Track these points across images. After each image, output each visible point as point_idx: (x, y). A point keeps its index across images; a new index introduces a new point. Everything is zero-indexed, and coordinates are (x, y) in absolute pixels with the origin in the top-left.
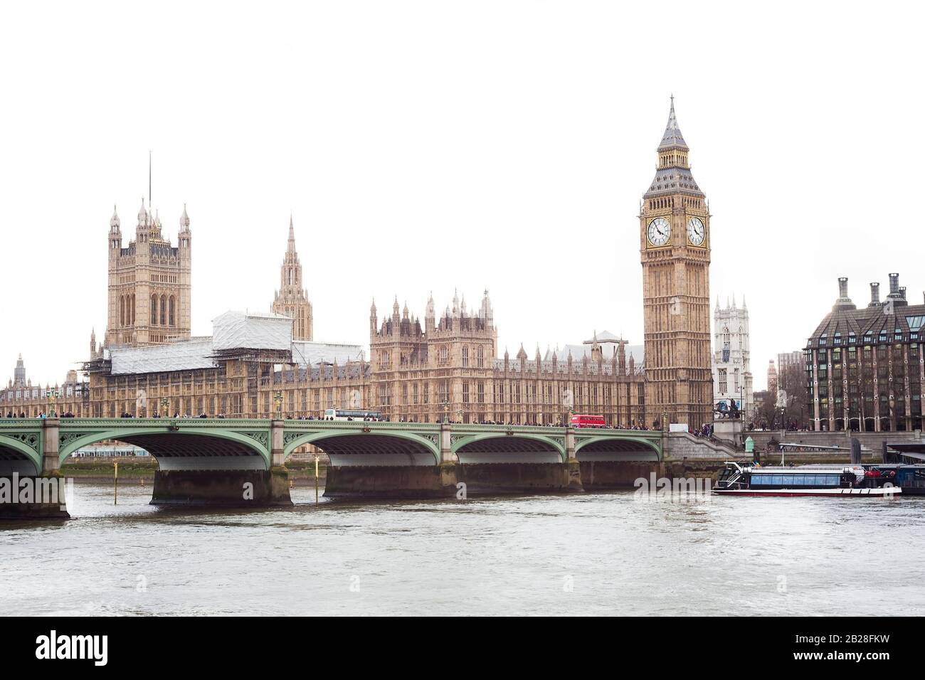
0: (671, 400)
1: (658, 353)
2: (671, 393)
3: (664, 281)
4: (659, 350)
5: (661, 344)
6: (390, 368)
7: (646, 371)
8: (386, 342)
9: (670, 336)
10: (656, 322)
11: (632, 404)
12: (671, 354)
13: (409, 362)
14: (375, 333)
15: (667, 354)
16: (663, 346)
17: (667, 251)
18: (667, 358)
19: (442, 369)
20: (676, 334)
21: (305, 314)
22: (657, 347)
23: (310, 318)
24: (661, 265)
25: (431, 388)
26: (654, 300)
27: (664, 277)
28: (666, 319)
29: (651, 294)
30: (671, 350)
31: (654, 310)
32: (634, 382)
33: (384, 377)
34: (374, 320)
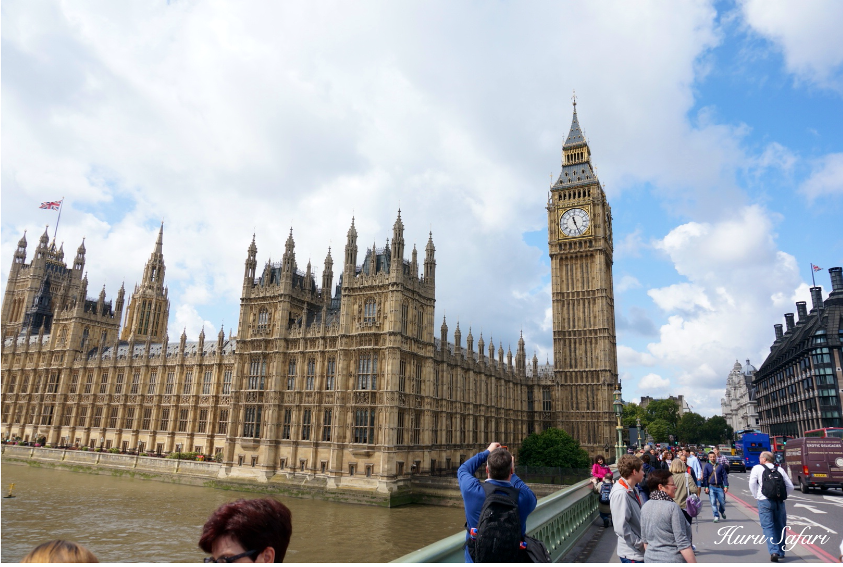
0: (591, 406)
1: (570, 353)
2: (590, 399)
3: (579, 275)
4: (573, 349)
5: (575, 343)
6: (270, 333)
7: (555, 372)
8: (268, 295)
9: (588, 334)
10: (569, 319)
11: (536, 409)
12: (589, 354)
13: (303, 323)
14: (250, 283)
15: (584, 354)
16: (578, 345)
17: (585, 242)
18: (584, 359)
19: (366, 335)
20: (595, 331)
21: (162, 309)
22: (570, 346)
23: (166, 314)
24: (576, 257)
25: (340, 365)
26: (565, 295)
27: (579, 270)
28: (581, 315)
29: (561, 289)
30: (588, 349)
31: (566, 306)
32: (539, 385)
33: (259, 347)
34: (251, 265)
